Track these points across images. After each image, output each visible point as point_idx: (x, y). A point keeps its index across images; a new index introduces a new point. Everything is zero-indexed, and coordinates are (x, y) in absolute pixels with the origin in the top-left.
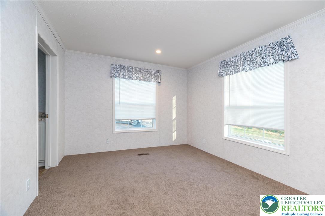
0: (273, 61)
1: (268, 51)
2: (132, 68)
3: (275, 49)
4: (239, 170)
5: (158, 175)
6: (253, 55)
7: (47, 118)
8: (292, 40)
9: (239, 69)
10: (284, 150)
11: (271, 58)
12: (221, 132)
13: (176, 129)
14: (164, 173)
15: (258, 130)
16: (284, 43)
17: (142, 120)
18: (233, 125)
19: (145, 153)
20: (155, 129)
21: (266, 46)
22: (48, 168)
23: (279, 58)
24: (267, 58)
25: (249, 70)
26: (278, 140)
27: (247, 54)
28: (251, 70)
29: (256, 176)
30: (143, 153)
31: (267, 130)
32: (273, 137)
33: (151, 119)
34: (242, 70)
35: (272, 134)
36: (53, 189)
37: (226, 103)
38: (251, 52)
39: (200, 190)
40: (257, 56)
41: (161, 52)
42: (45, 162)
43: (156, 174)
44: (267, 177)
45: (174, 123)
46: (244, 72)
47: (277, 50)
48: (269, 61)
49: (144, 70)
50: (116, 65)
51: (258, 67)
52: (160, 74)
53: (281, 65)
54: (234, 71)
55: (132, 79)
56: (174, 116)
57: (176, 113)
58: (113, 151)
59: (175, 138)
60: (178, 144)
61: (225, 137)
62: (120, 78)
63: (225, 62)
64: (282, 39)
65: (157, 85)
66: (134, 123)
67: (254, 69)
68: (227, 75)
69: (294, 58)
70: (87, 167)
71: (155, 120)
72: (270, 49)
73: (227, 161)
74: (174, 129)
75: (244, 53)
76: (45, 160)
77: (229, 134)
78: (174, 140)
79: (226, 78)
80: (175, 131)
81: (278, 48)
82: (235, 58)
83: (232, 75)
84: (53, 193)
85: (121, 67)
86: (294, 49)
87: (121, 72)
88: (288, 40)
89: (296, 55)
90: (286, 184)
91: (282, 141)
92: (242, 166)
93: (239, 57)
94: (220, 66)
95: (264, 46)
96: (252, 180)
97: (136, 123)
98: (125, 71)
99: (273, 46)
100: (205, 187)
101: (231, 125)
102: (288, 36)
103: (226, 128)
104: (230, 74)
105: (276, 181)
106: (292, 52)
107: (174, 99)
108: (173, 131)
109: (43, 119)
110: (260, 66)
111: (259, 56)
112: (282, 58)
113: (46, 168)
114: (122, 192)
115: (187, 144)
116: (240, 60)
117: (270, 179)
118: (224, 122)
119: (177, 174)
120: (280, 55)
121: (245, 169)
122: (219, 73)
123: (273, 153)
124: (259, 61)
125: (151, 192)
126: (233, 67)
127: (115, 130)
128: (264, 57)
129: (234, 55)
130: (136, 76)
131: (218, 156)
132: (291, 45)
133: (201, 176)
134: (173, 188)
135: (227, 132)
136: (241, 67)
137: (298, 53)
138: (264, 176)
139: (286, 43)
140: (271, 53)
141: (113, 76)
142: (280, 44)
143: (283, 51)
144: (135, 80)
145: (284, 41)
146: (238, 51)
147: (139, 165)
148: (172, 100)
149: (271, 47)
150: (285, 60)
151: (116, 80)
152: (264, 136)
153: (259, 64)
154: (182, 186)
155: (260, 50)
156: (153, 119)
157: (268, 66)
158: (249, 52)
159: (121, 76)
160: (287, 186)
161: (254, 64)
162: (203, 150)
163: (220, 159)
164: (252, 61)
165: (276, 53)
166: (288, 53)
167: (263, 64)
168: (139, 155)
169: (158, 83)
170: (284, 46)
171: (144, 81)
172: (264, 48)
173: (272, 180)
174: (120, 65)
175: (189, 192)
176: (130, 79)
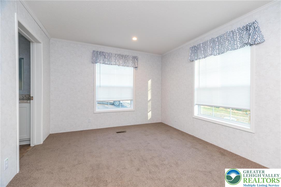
0: (240, 46)
1: (236, 36)
2: (112, 54)
3: (242, 34)
4: (208, 147)
5: (133, 152)
6: (221, 41)
7: (32, 100)
8: (258, 24)
9: (208, 54)
10: (249, 128)
11: (239, 42)
12: (192, 112)
13: (152, 109)
14: (139, 150)
15: (225, 109)
16: (251, 28)
17: (123, 101)
18: (202, 105)
19: (122, 131)
20: (133, 109)
21: (234, 31)
22: (33, 145)
23: (246, 42)
24: (235, 43)
25: (217, 54)
26: (242, 117)
27: (216, 39)
28: (219, 54)
29: (223, 152)
30: (121, 130)
31: (233, 109)
32: (238, 115)
33: (129, 100)
34: (211, 55)
35: (237, 113)
36: (34, 166)
37: (196, 85)
38: (219, 38)
39: (171, 166)
40: (225, 41)
41: (137, 39)
42: (30, 140)
43: (130, 151)
44: (233, 153)
45: (150, 104)
46: (213, 56)
47: (244, 34)
48: (236, 45)
49: (122, 56)
50: (97, 52)
51: (225, 51)
52: (137, 60)
53: (248, 48)
54: (203, 55)
55: (112, 64)
56: (149, 98)
57: (152, 95)
58: (94, 129)
59: (151, 117)
60: (153, 122)
61: (195, 116)
62: (100, 63)
63: (195, 48)
64: (249, 24)
65: (134, 69)
66: (117, 103)
67: (222, 53)
68: (197, 59)
69: (260, 42)
70: (69, 144)
71: (132, 101)
72: (238, 34)
73: (197, 138)
74: (149, 109)
75: (213, 39)
76: (30, 138)
77: (198, 114)
78: (149, 118)
79: (196, 63)
80: (150, 111)
81: (245, 33)
82: (205, 43)
83: (202, 59)
84: (33, 170)
85: (102, 53)
86: (260, 33)
87: (101, 58)
88: (255, 24)
89: (262, 39)
90: (251, 160)
91: (245, 118)
92: (210, 142)
93: (208, 43)
94: (191, 51)
95: (232, 31)
96: (219, 156)
97: (118, 104)
98: (105, 57)
99: (240, 31)
100: (175, 163)
101: (200, 105)
102: (254, 21)
103: (196, 108)
104: (200, 59)
105: (242, 157)
106: (259, 35)
107: (150, 82)
108: (149, 111)
109: (29, 101)
110: (228, 50)
111: (227, 41)
112: (249, 42)
113: (31, 146)
114: (97, 168)
115: (161, 122)
116: (209, 45)
117: (236, 155)
118: (194, 103)
119: (151, 150)
120: (247, 39)
121: (213, 145)
122: (190, 58)
123: (240, 131)
124: (227, 45)
125: (125, 168)
126: (202, 51)
127: (96, 111)
128: (232, 42)
129: (204, 41)
130: (115, 62)
131: (189, 133)
132: (257, 29)
133: (172, 152)
134: (146, 164)
135: (197, 112)
136: (210, 52)
137: (264, 37)
138: (231, 152)
139: (253, 27)
140: (239, 37)
141: (94, 62)
142: (247, 28)
143: (250, 35)
144: (114, 66)
145: (250, 26)
146: (207, 37)
147: (116, 142)
148: (147, 83)
149: (238, 32)
150: (251, 43)
151: (97, 65)
152: (231, 114)
153: (227, 48)
154: (155, 162)
155: (228, 35)
156: (131, 100)
157: (235, 50)
158: (218, 38)
159: (101, 62)
160: (252, 162)
161: (222, 49)
162: (175, 127)
163: (190, 136)
164: (220, 46)
165: (243, 37)
166: (254, 36)
167: (230, 48)
168: (117, 133)
169: (135, 67)
170: (251, 31)
171: (123, 66)
172: (232, 33)
173: (238, 156)
174: (100, 52)
175: (160, 168)
176: (109, 64)
